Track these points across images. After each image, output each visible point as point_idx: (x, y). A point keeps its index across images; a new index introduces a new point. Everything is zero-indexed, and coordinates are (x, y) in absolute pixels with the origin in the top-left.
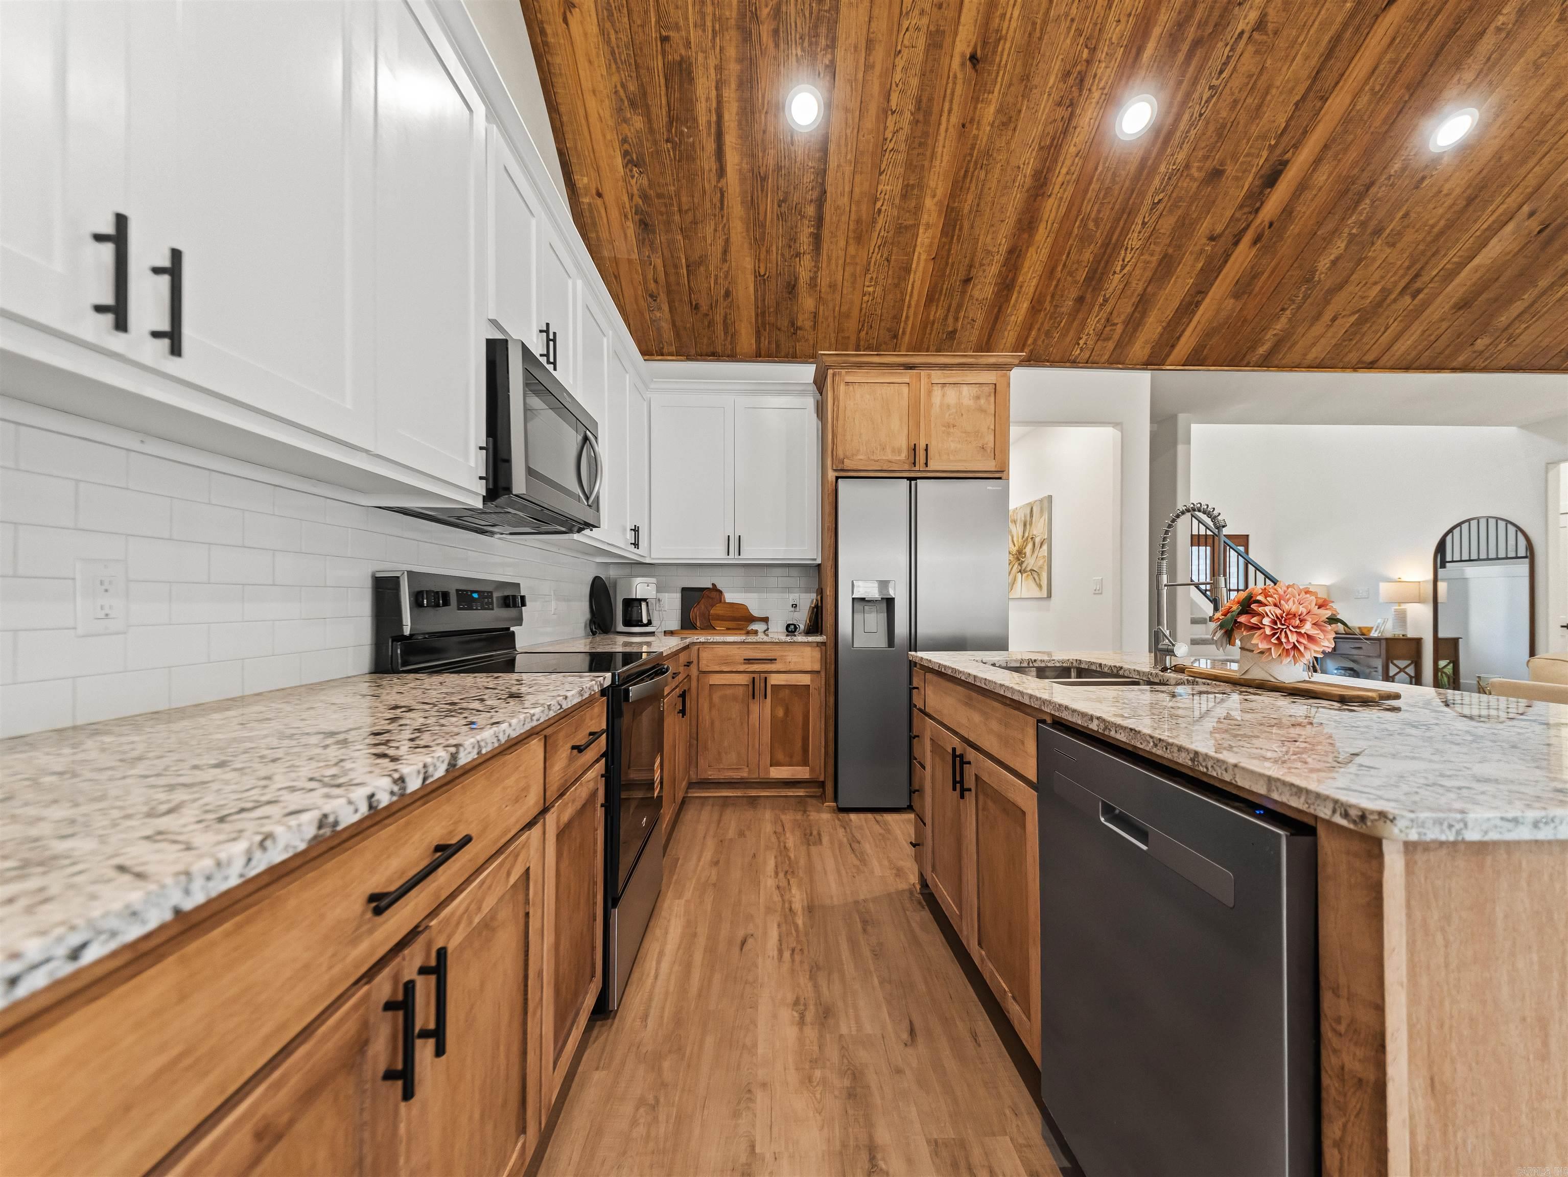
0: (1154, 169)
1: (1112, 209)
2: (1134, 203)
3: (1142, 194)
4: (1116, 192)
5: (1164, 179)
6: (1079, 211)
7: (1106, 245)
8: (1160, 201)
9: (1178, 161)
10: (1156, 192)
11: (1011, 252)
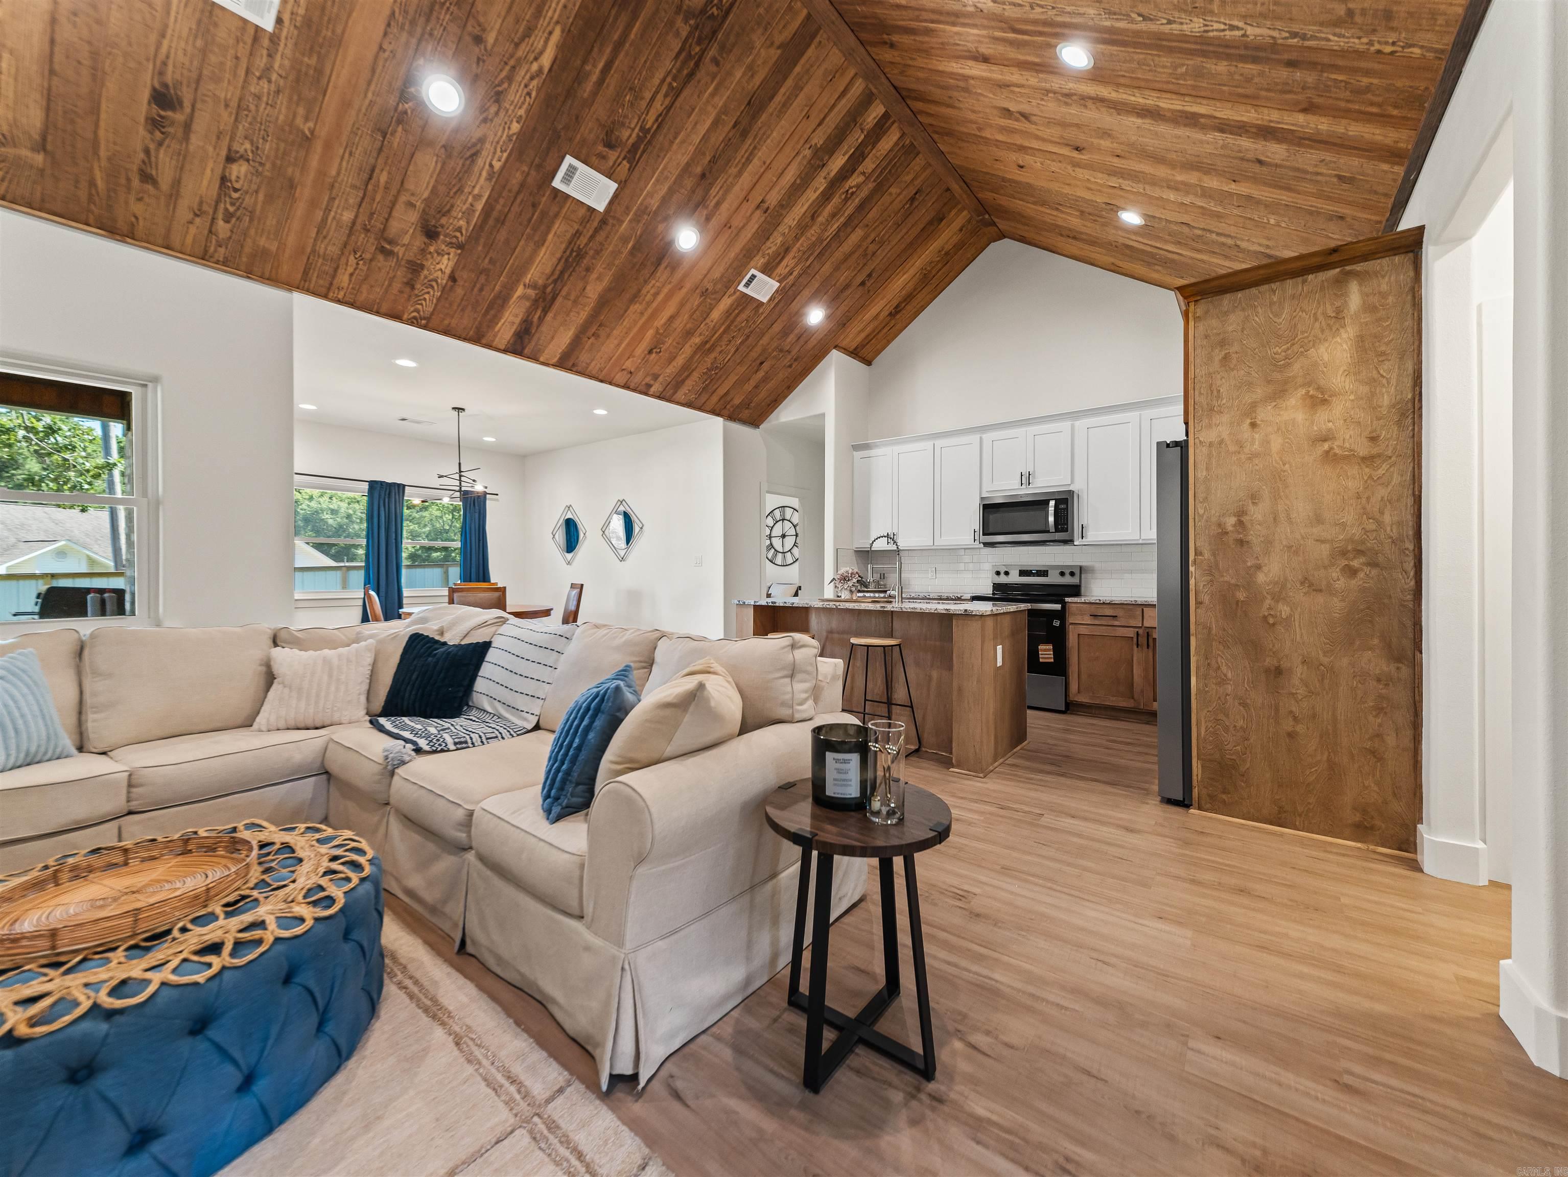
0: (1111, 30)
1: (1159, 56)
2: (1148, 39)
3: (1137, 33)
4: (1142, 56)
5: (1117, 19)
6: (1168, 82)
7: (1204, 54)
8: (1139, 15)
9: (1096, 12)
10: (1133, 21)
11: (1222, 131)
